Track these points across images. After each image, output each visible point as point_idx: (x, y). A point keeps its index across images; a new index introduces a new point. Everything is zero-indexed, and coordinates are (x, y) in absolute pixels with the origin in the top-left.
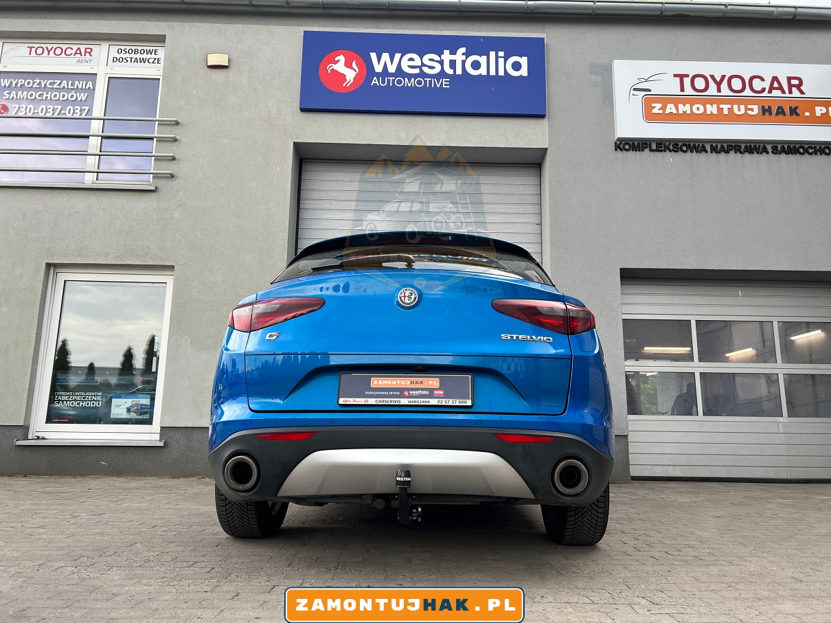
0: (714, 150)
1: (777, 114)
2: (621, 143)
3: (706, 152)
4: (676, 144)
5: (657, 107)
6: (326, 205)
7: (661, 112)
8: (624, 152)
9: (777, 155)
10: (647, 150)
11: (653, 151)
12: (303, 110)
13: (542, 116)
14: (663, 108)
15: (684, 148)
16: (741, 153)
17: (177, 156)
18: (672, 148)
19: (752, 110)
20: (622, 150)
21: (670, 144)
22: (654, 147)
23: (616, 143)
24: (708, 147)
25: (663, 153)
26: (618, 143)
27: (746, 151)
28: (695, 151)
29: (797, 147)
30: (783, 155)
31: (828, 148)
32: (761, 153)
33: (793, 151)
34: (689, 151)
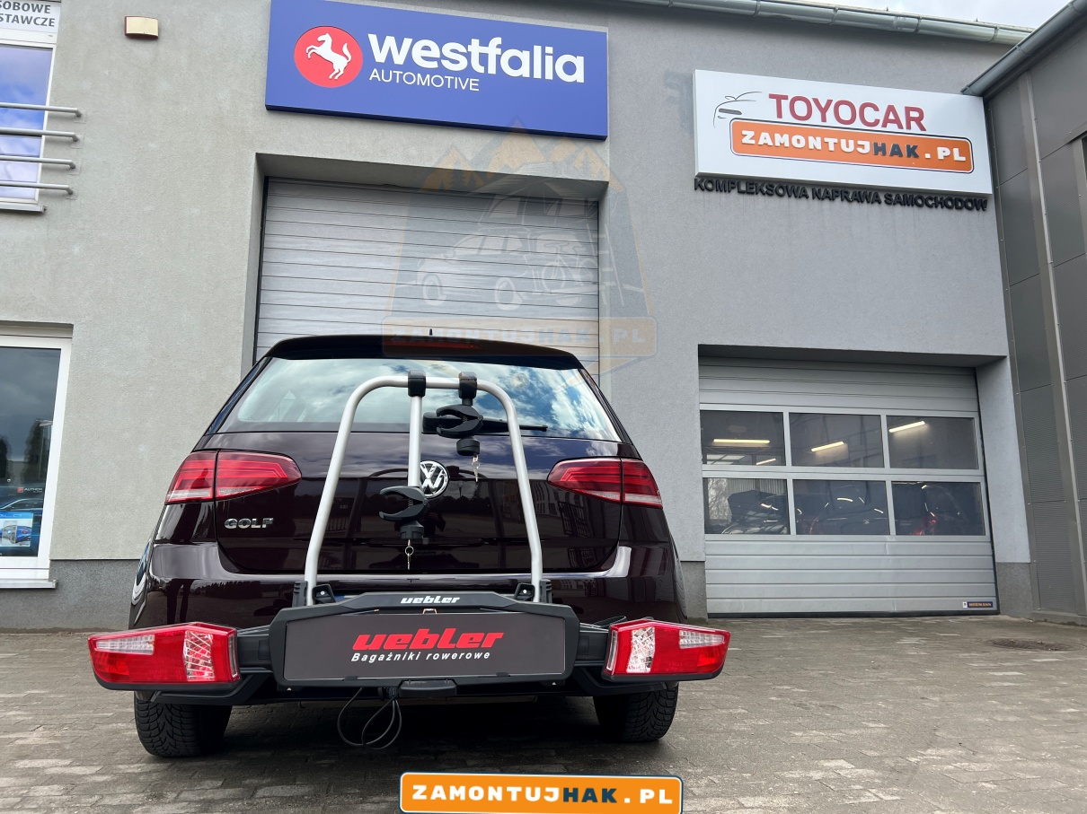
0: (817, 195)
1: (892, 154)
2: (702, 181)
3: (807, 197)
4: (770, 185)
5: (748, 137)
7: (753, 142)
8: (706, 193)
9: (892, 207)
10: (734, 192)
11: (743, 193)
12: (271, 108)
13: (601, 139)
14: (756, 137)
15: (781, 191)
16: (849, 201)
17: (78, 164)
18: (765, 190)
19: (863, 146)
20: (703, 190)
21: (763, 185)
22: (743, 188)
23: (696, 180)
24: (810, 193)
25: (754, 197)
26: (699, 179)
27: (855, 199)
28: (793, 196)
29: (915, 196)
30: (898, 206)
31: (951, 200)
32: (872, 203)
33: (910, 202)
34: (787, 195)
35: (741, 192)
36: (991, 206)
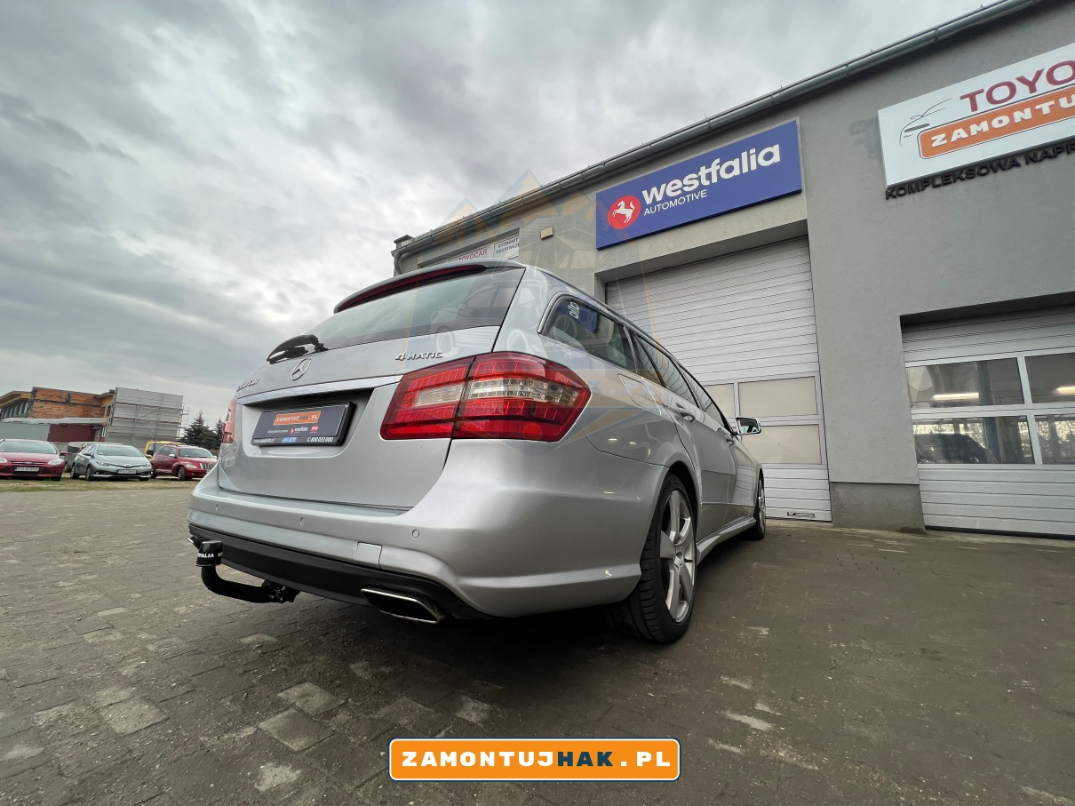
0: (1031, 160)
2: (893, 191)
3: (1019, 166)
4: (970, 170)
7: (945, 142)
8: (899, 200)
10: (929, 190)
11: (938, 186)
14: (948, 137)
15: (984, 171)
18: (964, 176)
20: (895, 197)
21: (962, 172)
22: (938, 182)
23: (887, 192)
24: (1022, 161)
25: (952, 185)
28: (1000, 170)
34: (991, 171)
35: (935, 186)
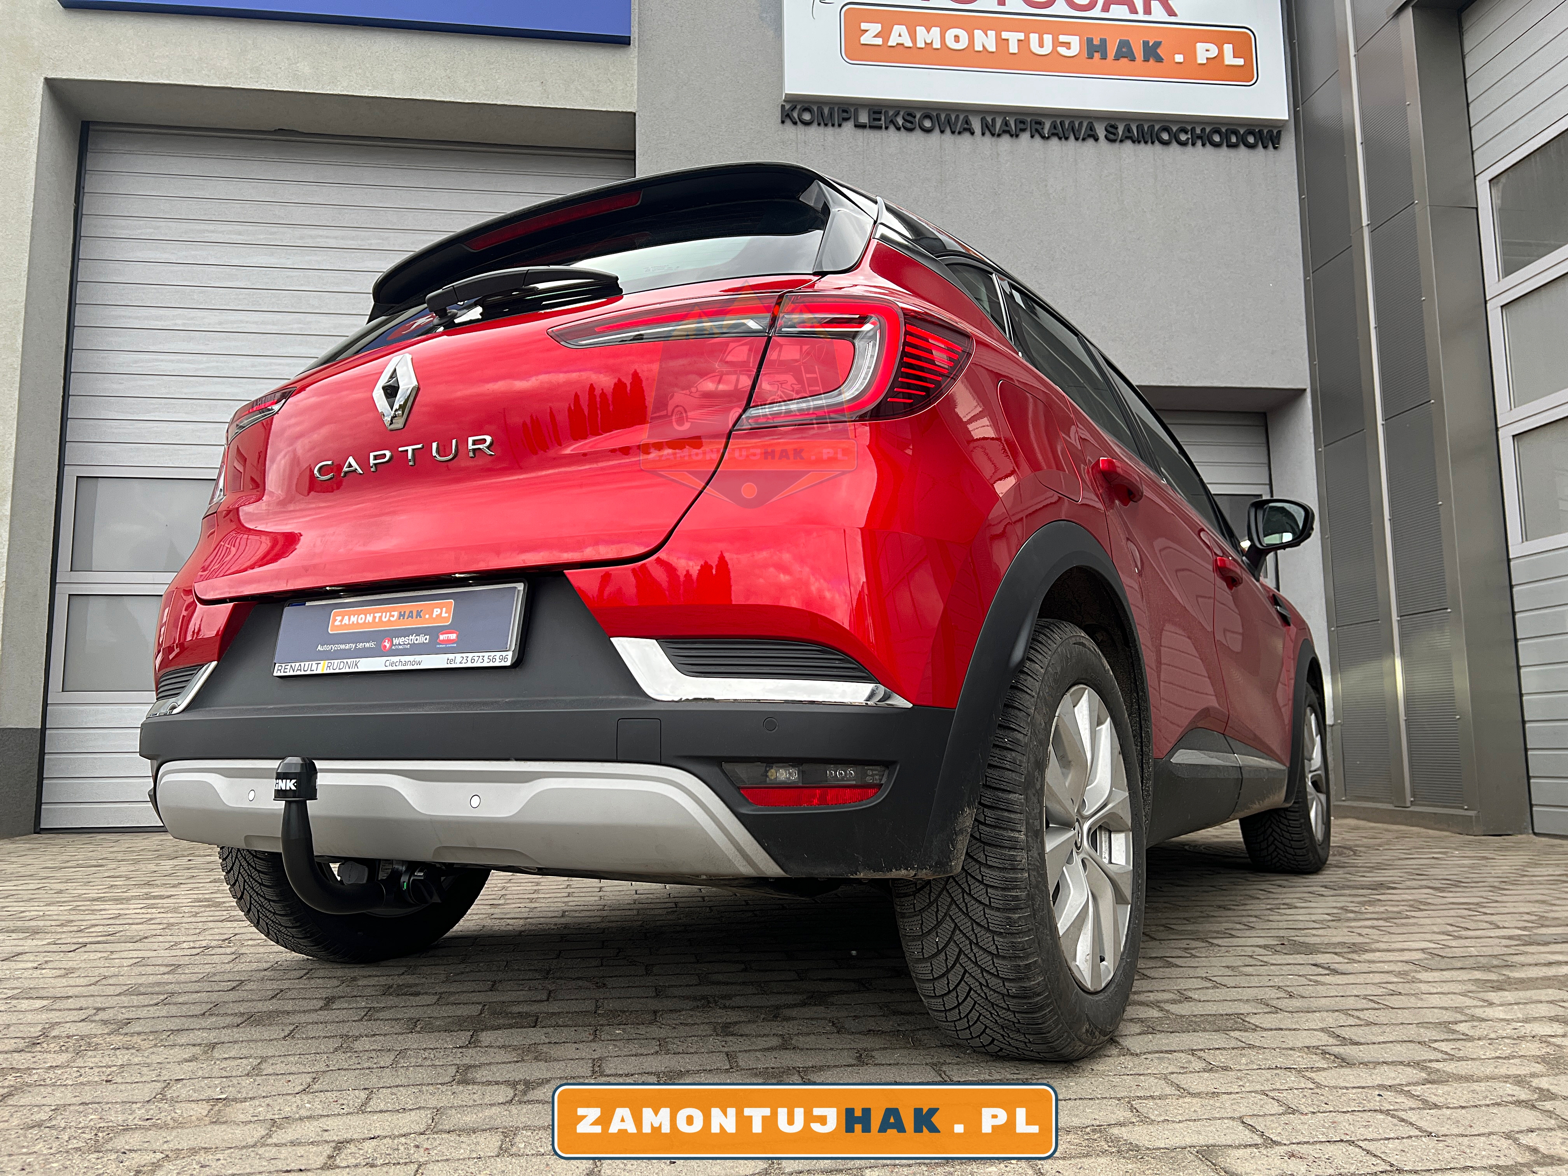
0: (988, 129)
1: (1118, 56)
2: (793, 109)
3: (972, 133)
4: (910, 114)
5: (871, 31)
6: (146, 230)
7: (878, 41)
8: (801, 127)
9: (1117, 145)
10: (848, 126)
11: (862, 126)
13: (623, 41)
14: (884, 34)
15: (927, 124)
16: (1043, 137)
18: (900, 121)
19: (1067, 45)
20: (795, 123)
21: (898, 113)
22: (864, 118)
23: (783, 106)
24: (976, 125)
25: (883, 134)
26: (787, 107)
27: (1054, 134)
28: (948, 131)
29: (1157, 128)
30: (1128, 144)
31: (1218, 131)
32: (1084, 139)
33: (1148, 137)
34: (937, 130)
35: (859, 126)
36: (1289, 142)
